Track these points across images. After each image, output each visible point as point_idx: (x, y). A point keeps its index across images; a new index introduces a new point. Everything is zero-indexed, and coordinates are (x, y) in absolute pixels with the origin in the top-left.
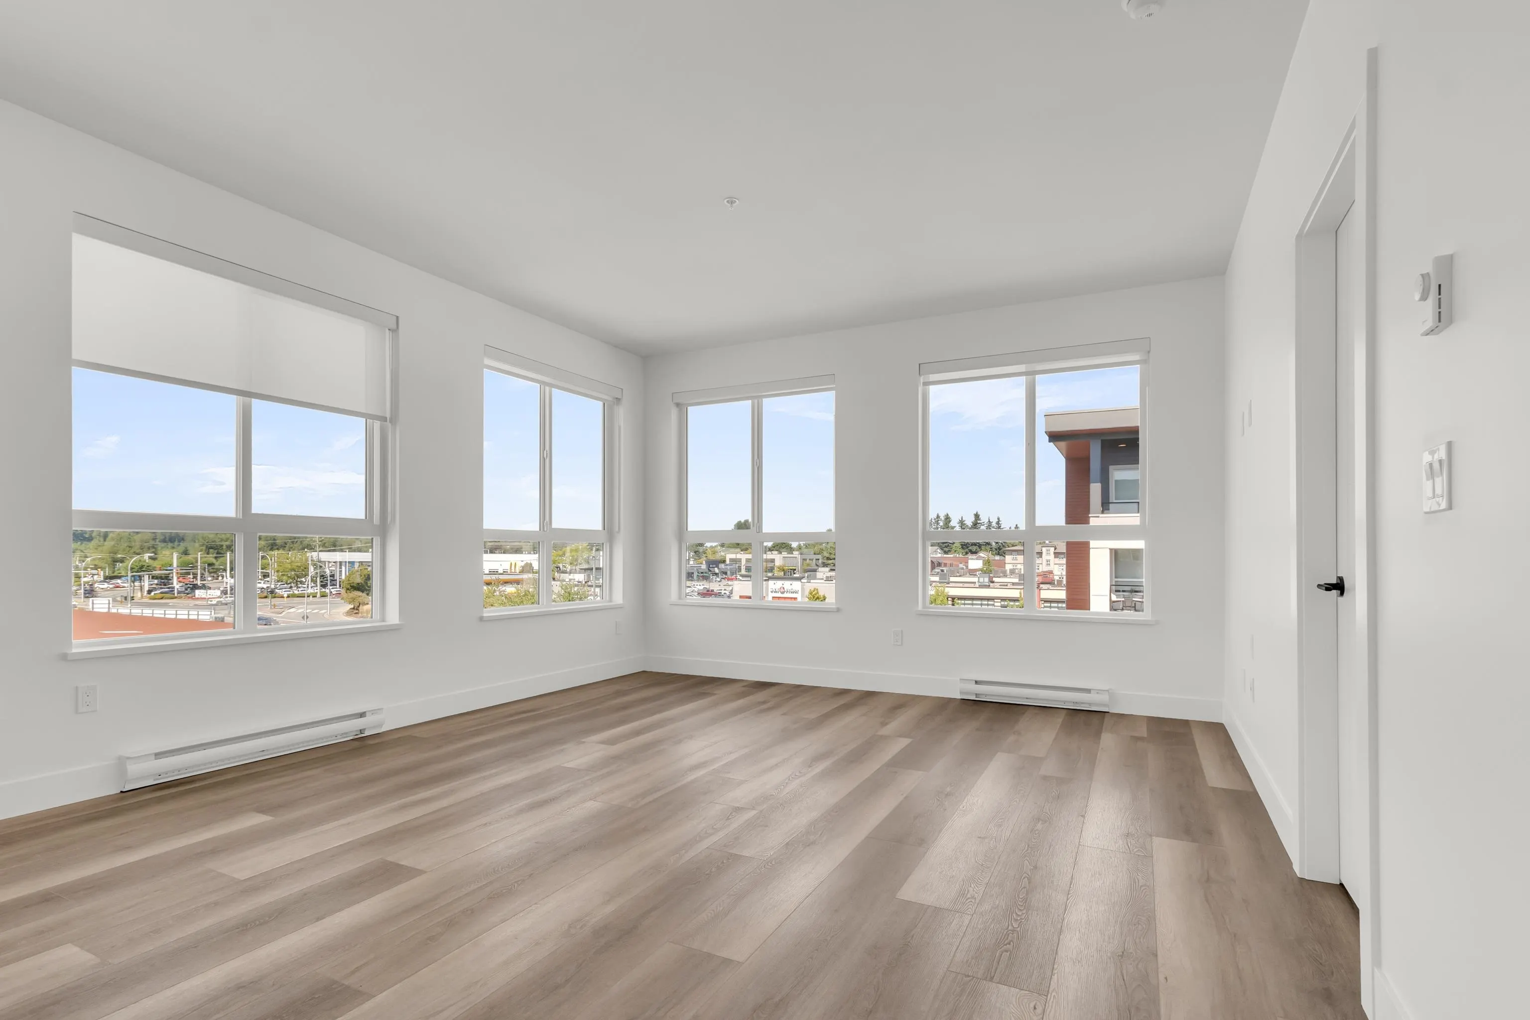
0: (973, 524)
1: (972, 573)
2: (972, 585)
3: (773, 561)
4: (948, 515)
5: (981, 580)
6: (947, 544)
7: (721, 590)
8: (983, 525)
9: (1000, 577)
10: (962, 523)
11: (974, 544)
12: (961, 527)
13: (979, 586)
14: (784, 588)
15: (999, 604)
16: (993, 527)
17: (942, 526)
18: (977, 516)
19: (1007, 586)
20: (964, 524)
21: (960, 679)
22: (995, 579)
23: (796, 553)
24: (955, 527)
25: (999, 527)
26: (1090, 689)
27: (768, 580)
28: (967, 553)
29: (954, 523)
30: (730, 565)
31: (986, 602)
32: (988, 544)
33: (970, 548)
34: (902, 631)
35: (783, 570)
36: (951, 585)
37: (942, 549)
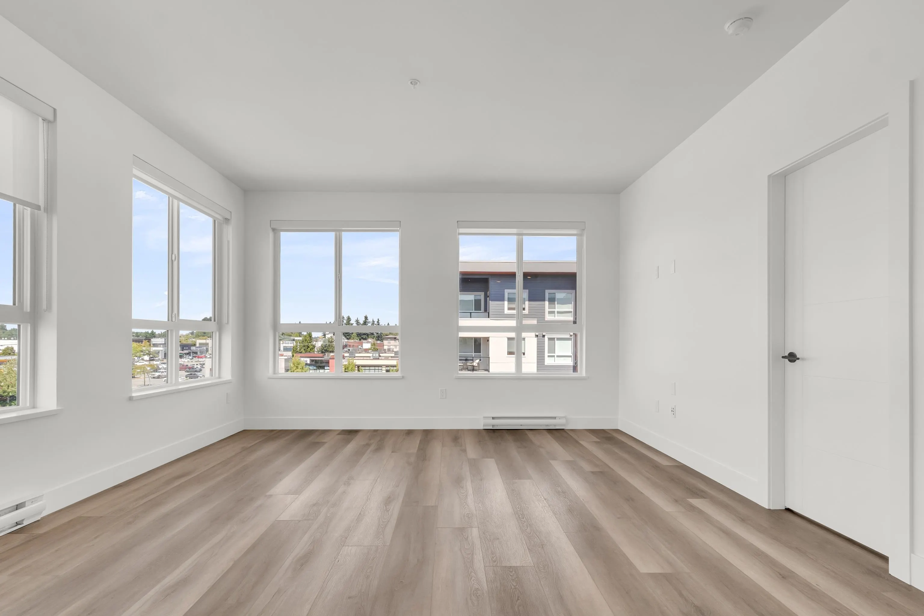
0: (364, 322)
1: (366, 351)
2: (368, 358)
4: (349, 316)
5: (374, 355)
6: (348, 334)
7: (194, 365)
8: (370, 323)
9: (382, 353)
10: (357, 322)
11: (364, 334)
12: (357, 324)
13: (373, 358)
15: (385, 369)
16: (375, 324)
17: (345, 323)
18: (366, 318)
19: (388, 358)
20: (359, 322)
22: (381, 355)
24: (353, 324)
25: (379, 324)
26: (555, 417)
28: (360, 340)
29: (353, 321)
30: (199, 347)
31: (377, 368)
32: (372, 334)
33: (363, 336)
36: (356, 358)
37: (345, 337)
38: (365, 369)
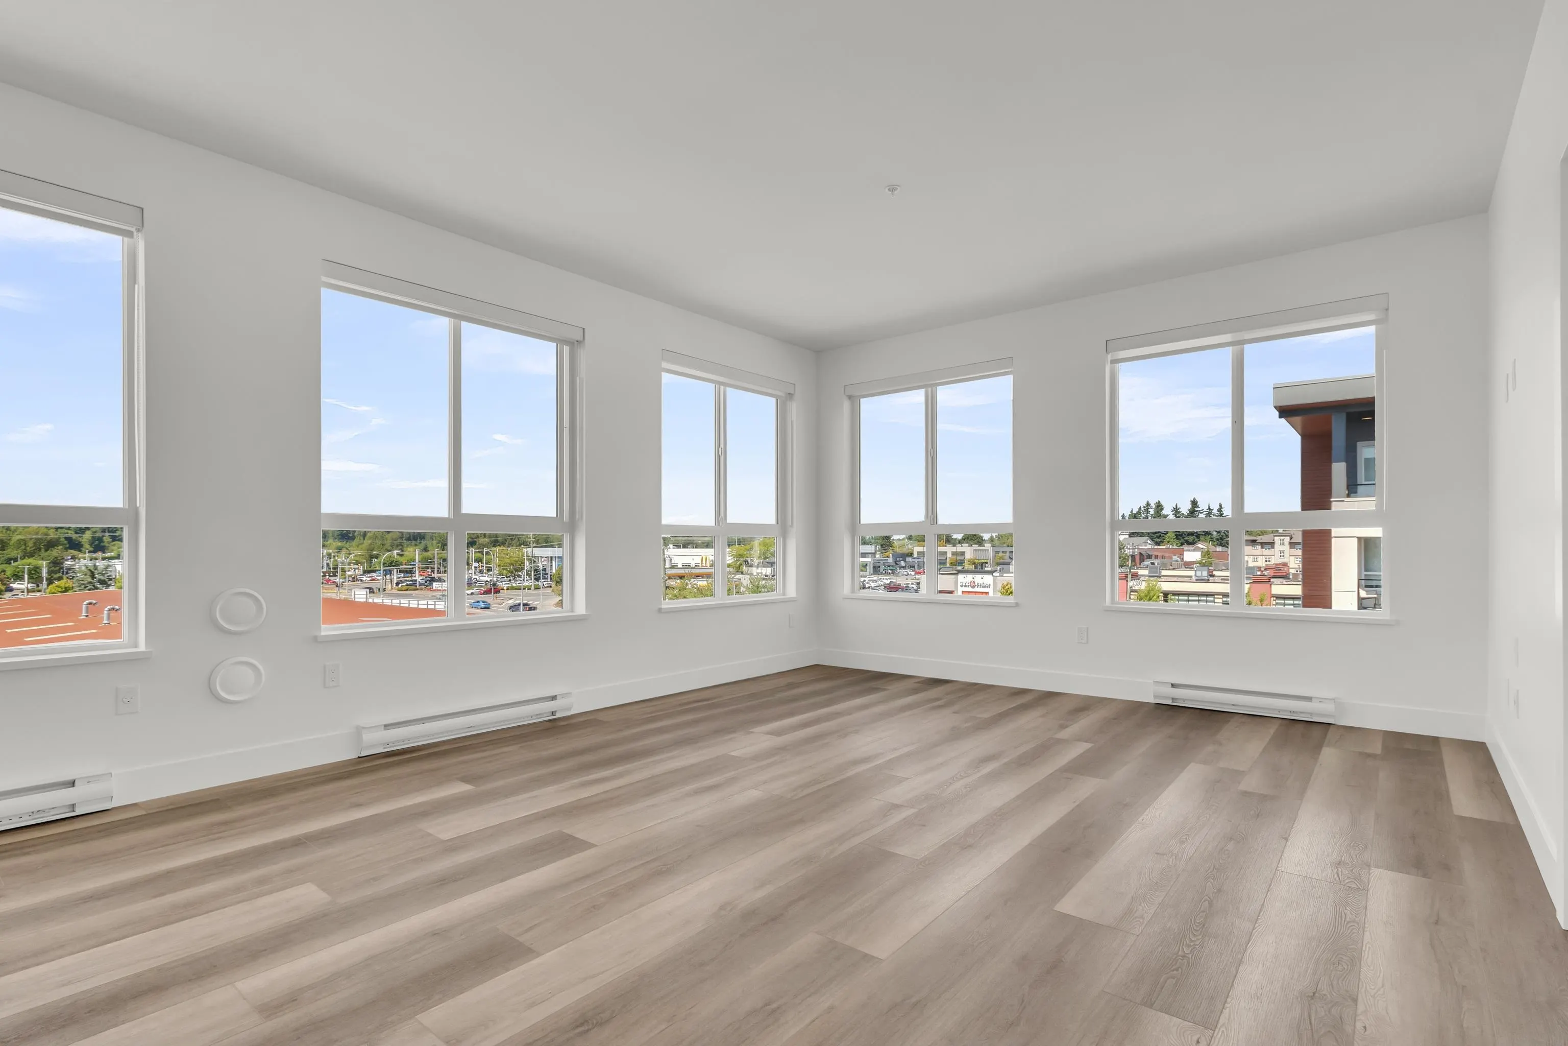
0: (1190, 512)
1: (1188, 565)
2: (1188, 579)
3: (963, 554)
4: (1159, 502)
5: (1199, 573)
6: (1158, 535)
7: (909, 584)
8: (1202, 513)
9: (1221, 571)
10: (1176, 511)
11: (1191, 534)
12: (1176, 515)
13: (1196, 580)
14: (974, 582)
15: (1220, 601)
16: (1214, 515)
17: (1152, 515)
18: (1194, 503)
20: (1180, 512)
21: (1154, 681)
22: (1216, 573)
23: (988, 546)
24: (1168, 515)
25: (1221, 515)
26: (1312, 697)
27: (957, 574)
28: (1182, 544)
29: (1167, 511)
30: (918, 558)
31: (1205, 599)
32: (1208, 533)
33: (1186, 539)
34: (1087, 628)
35: (974, 564)
36: (1163, 579)
37: (1152, 540)
38: (1178, 600)
